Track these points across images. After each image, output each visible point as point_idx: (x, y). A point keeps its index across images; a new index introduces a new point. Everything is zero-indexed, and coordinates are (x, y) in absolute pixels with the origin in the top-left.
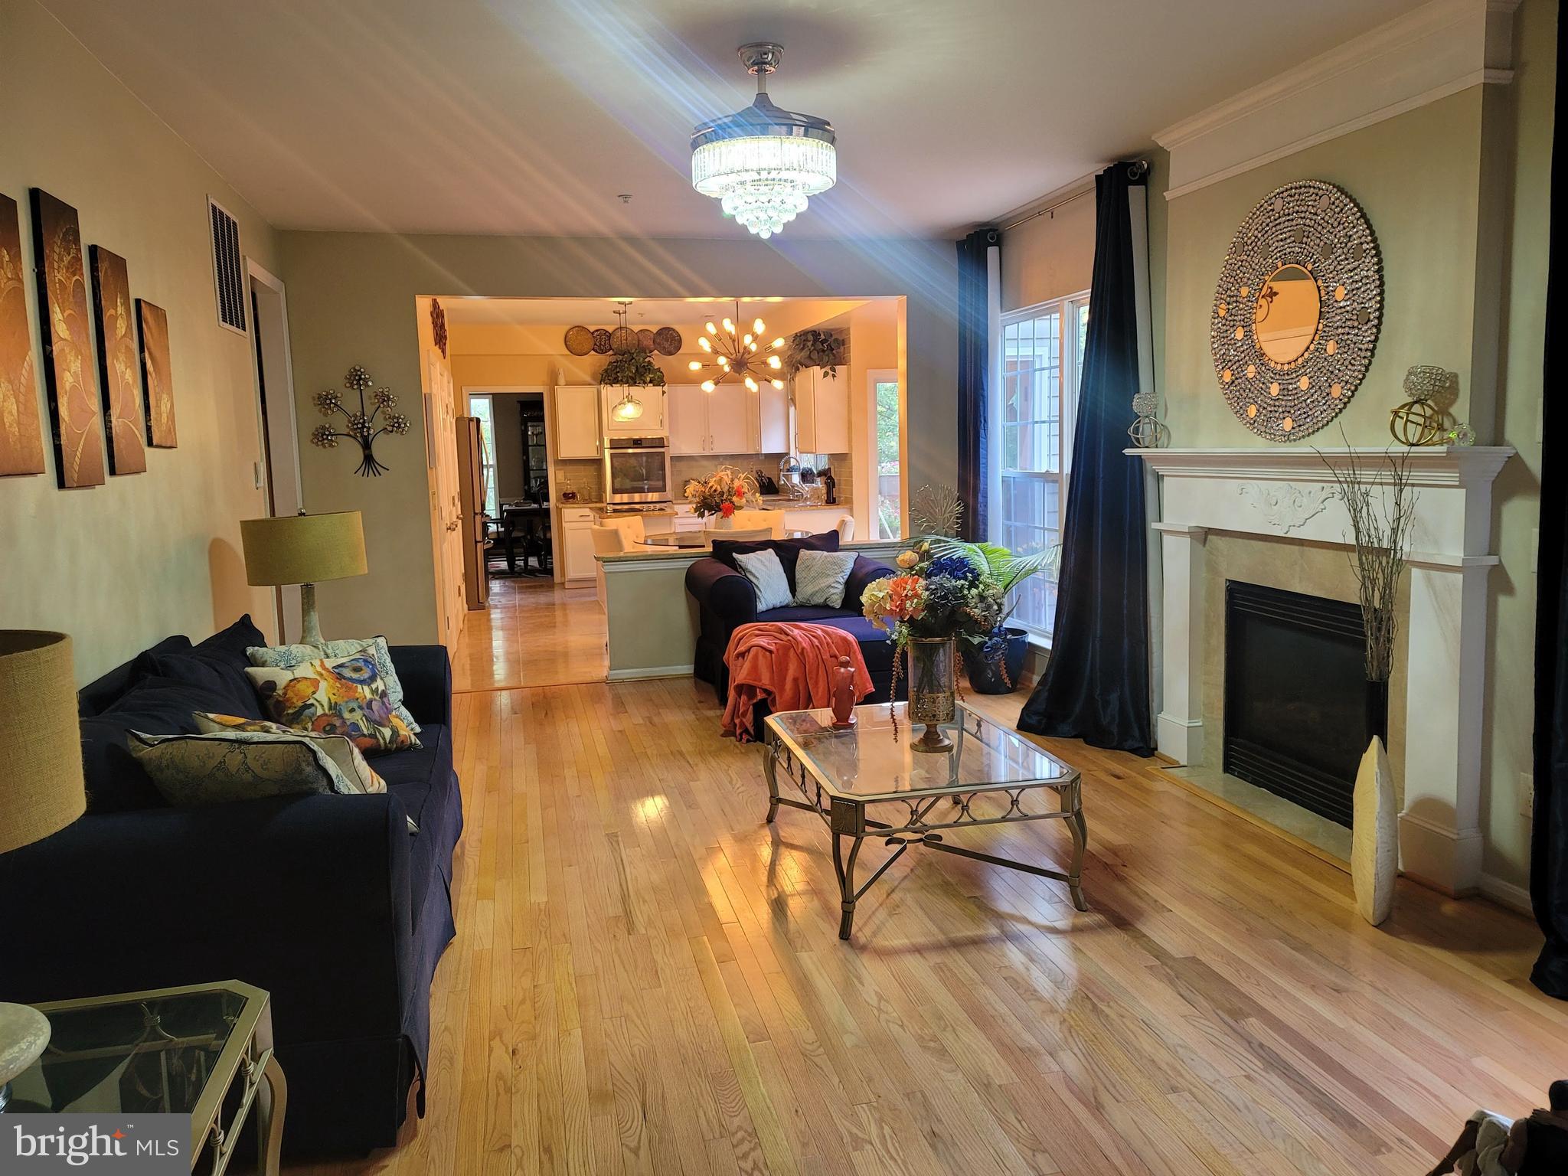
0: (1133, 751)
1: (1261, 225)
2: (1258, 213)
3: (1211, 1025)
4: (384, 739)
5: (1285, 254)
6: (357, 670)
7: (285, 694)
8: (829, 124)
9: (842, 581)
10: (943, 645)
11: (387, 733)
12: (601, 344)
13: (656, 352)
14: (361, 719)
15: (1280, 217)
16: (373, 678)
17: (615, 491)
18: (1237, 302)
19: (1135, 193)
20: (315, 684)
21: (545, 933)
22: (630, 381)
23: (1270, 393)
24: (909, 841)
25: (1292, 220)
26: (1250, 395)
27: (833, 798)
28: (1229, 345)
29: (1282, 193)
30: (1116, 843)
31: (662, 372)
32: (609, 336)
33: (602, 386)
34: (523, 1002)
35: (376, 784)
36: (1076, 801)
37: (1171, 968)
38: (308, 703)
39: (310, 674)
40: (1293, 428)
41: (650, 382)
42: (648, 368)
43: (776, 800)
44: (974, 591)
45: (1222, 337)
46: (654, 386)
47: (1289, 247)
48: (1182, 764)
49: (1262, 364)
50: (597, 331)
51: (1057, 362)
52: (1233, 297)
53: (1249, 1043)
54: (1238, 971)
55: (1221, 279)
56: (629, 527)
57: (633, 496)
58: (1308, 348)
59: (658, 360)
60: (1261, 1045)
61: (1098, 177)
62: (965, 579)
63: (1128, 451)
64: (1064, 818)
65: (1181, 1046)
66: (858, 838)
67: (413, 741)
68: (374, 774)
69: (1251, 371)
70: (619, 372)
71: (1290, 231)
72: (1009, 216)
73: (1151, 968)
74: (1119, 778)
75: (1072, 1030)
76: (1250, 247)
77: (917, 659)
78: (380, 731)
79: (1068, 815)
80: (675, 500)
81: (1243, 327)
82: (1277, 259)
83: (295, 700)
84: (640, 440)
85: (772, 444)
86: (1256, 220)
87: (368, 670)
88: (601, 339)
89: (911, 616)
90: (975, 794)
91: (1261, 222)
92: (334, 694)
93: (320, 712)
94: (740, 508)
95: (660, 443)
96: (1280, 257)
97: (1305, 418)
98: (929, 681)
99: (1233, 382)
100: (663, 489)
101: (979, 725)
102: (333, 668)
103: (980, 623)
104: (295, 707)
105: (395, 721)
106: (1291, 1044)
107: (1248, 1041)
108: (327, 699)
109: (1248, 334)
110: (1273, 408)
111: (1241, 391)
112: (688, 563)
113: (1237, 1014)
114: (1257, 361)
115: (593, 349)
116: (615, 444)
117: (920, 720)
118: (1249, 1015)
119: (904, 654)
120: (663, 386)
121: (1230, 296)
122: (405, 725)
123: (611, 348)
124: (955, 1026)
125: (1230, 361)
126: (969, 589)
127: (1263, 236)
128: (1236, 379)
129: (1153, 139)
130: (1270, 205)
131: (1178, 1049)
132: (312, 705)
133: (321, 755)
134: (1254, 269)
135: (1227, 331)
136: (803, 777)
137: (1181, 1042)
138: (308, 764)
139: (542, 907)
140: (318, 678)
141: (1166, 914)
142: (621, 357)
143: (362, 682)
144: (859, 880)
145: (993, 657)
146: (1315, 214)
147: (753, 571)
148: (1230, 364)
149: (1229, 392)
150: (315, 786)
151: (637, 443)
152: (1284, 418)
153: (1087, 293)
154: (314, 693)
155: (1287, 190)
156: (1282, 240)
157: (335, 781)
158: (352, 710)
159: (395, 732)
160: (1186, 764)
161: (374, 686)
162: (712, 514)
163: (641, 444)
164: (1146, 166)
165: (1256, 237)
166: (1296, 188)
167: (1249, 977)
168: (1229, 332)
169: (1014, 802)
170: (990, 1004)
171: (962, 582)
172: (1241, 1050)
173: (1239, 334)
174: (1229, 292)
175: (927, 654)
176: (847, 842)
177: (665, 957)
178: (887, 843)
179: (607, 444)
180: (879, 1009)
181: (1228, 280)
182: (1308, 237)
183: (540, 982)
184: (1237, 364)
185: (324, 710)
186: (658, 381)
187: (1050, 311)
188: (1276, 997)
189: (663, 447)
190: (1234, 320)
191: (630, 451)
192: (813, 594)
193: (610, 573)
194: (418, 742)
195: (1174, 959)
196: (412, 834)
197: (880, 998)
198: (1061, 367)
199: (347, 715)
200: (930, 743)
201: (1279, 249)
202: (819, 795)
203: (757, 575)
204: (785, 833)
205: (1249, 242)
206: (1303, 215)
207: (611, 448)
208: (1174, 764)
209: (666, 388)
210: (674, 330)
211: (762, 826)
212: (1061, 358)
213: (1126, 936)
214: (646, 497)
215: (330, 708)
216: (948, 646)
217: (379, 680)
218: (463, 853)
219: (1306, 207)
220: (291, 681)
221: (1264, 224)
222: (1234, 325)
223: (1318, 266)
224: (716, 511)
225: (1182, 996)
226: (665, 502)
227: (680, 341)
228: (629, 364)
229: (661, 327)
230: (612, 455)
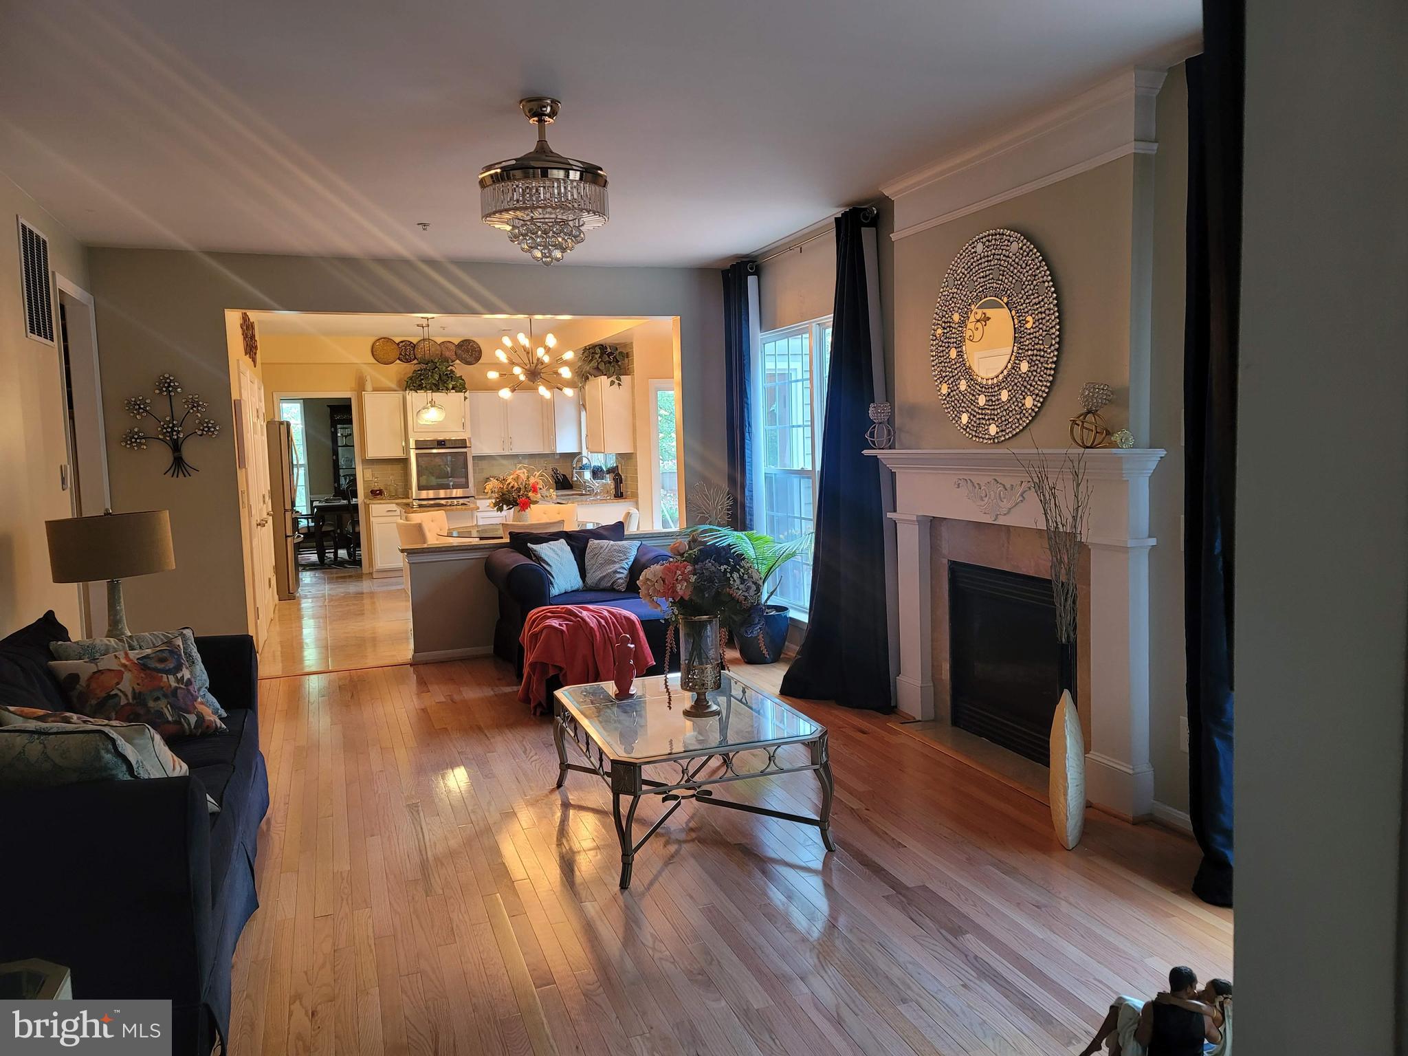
0: (878, 710)
1: (967, 264)
2: (964, 254)
3: (935, 942)
4: (189, 724)
5: (986, 289)
6: (162, 660)
7: (88, 686)
8: (601, 169)
9: (627, 567)
10: (710, 622)
11: (193, 719)
12: (406, 354)
13: (458, 361)
14: (166, 707)
15: (981, 259)
16: (179, 668)
17: (420, 488)
18: (950, 327)
19: (867, 234)
20: (119, 674)
21: (347, 900)
22: (433, 387)
23: (978, 404)
24: (683, 798)
25: (991, 261)
26: (963, 405)
27: (613, 762)
28: (945, 363)
29: (982, 238)
30: (861, 790)
31: (463, 380)
32: (414, 346)
33: (407, 392)
34: (323, 966)
35: (178, 768)
36: (824, 755)
37: (904, 896)
38: (112, 693)
39: (114, 666)
40: (997, 433)
41: (453, 388)
42: (451, 376)
43: (565, 767)
44: (735, 575)
45: (942, 355)
46: (456, 392)
47: (989, 283)
48: (917, 719)
49: (972, 380)
50: (402, 342)
51: (807, 376)
52: (947, 322)
53: (966, 956)
54: (959, 895)
55: (938, 308)
56: (432, 521)
57: (439, 493)
58: (1007, 366)
59: (459, 368)
60: (976, 957)
61: (836, 219)
62: (728, 563)
63: (866, 452)
64: (814, 770)
65: (910, 963)
66: (635, 797)
67: (219, 726)
68: (175, 758)
69: (963, 385)
70: (423, 379)
71: (989, 270)
72: (766, 249)
73: (887, 898)
74: (864, 732)
75: (820, 956)
76: (959, 282)
77: (687, 635)
78: (185, 718)
79: (817, 767)
80: (477, 495)
81: (956, 348)
82: (980, 292)
83: (98, 691)
84: (444, 441)
85: (566, 443)
86: (963, 260)
87: (174, 661)
88: (406, 350)
89: (682, 597)
90: (738, 752)
91: (966, 262)
92: (138, 684)
93: (123, 702)
94: (536, 502)
95: (462, 444)
96: (983, 290)
97: (1006, 425)
98: (698, 651)
99: (949, 394)
100: (466, 486)
101: (744, 692)
102: (138, 659)
103: (741, 602)
104: (98, 699)
105: (201, 708)
106: (999, 955)
107: (965, 954)
108: (131, 689)
109: (960, 354)
110: (981, 416)
111: (956, 402)
112: (486, 553)
113: (957, 932)
114: (968, 376)
115: (399, 359)
116: (420, 445)
117: (691, 690)
118: (967, 932)
119: (677, 631)
120: (465, 392)
121: (945, 322)
122: (210, 709)
123: (415, 358)
124: (719, 959)
125: (946, 376)
126: (731, 573)
127: (968, 273)
128: (952, 391)
129: (880, 189)
130: (973, 248)
131: (907, 965)
132: (116, 695)
133: (121, 742)
134: (963, 301)
135: (943, 351)
136: (588, 744)
137: (910, 959)
138: (108, 752)
139: (345, 875)
140: (123, 669)
141: (902, 849)
142: (425, 366)
143: (168, 672)
144: (637, 834)
145: (752, 632)
146: (1008, 257)
147: (547, 559)
148: (946, 379)
149: (946, 402)
150: (114, 772)
151: (441, 444)
152: (990, 425)
153: (829, 319)
154: (118, 684)
155: (985, 237)
156: (983, 277)
157: (135, 766)
158: (157, 699)
159: (200, 718)
160: (921, 719)
161: (179, 675)
162: (510, 509)
163: (444, 445)
164: (875, 212)
165: (963, 274)
166: (992, 235)
167: (967, 900)
168: (944, 352)
169: (771, 758)
170: (751, 938)
171: (725, 566)
172: (959, 962)
173: (953, 353)
174: (944, 319)
175: (696, 631)
176: (625, 800)
177: (460, 915)
178: (664, 800)
179: (412, 445)
180: (654, 949)
181: (943, 308)
182: (1003, 275)
183: (340, 947)
184: (952, 379)
185: (128, 699)
186: (460, 387)
187: (801, 332)
188: (989, 916)
189: (466, 447)
190: (948, 342)
191: (435, 451)
192: (601, 579)
193: (413, 563)
194: (223, 726)
195: (908, 888)
196: (213, 814)
197: (655, 938)
198: (811, 379)
199: (151, 704)
200: (698, 710)
201: (981, 285)
202: (601, 760)
203: (551, 563)
204: (573, 798)
205: (958, 278)
206: (998, 257)
207: (416, 449)
208: (908, 720)
209: (467, 394)
210: (474, 342)
211: (552, 791)
212: (811, 371)
213: (867, 871)
214: (451, 493)
215: (134, 698)
216: (714, 622)
217: (184, 669)
218: (268, 829)
219: (1001, 251)
220: (94, 673)
221: (969, 264)
222: (949, 346)
223: (1012, 300)
224: (514, 506)
225: (912, 919)
226: (468, 497)
227: (480, 352)
228: (433, 373)
229: (463, 339)
230: (417, 455)
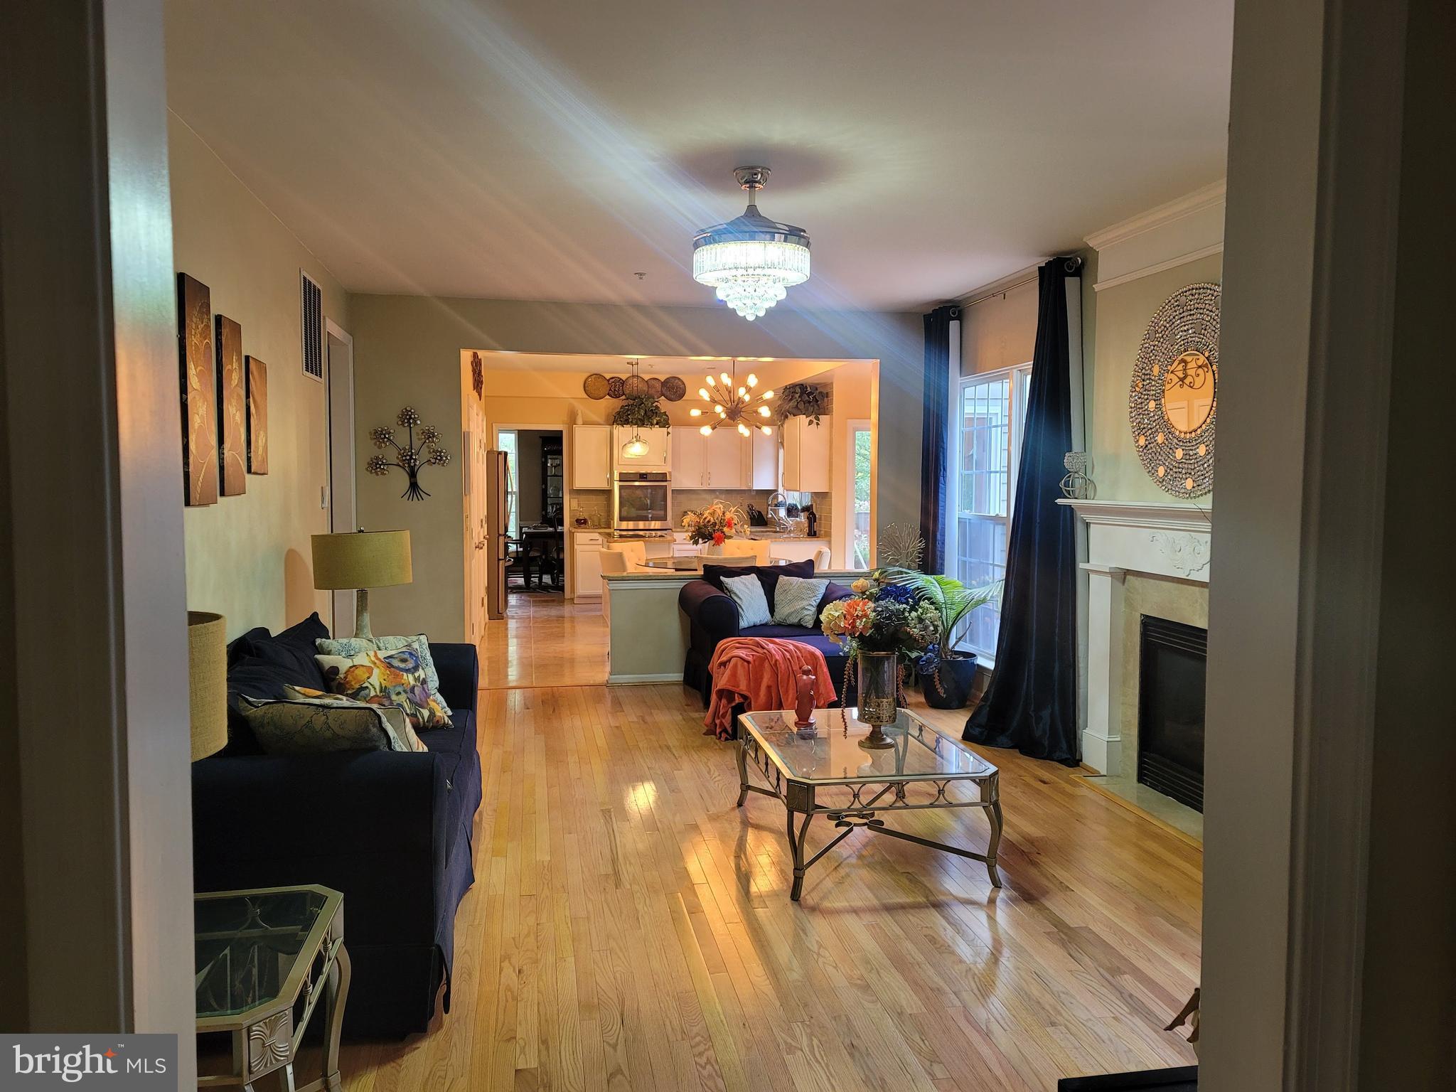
0: (1061, 761)
1: (1169, 317)
2: (1167, 307)
3: (1093, 979)
4: (423, 718)
5: (1188, 343)
6: (404, 661)
7: (346, 678)
8: (804, 231)
9: (815, 604)
10: (888, 658)
11: (426, 713)
12: (615, 390)
13: (663, 398)
14: (406, 701)
15: (1184, 312)
16: (416, 668)
17: (622, 519)
18: (1150, 379)
19: (1071, 284)
20: (370, 670)
21: (548, 884)
22: (639, 422)
23: (1175, 457)
24: (855, 825)
25: (1194, 315)
26: (1160, 458)
27: (788, 780)
28: (1143, 415)
29: (1186, 292)
30: (1035, 835)
31: (667, 416)
32: (623, 383)
33: (615, 426)
34: (528, 935)
35: (420, 747)
36: (993, 794)
37: (1066, 934)
38: (364, 685)
39: (367, 663)
40: (1193, 487)
41: (657, 424)
42: (655, 412)
43: (746, 787)
44: (914, 614)
45: (1138, 408)
46: (660, 427)
47: (1191, 337)
48: (1102, 774)
49: (1170, 433)
50: (612, 378)
51: (1006, 421)
52: (1147, 374)
53: (1121, 993)
54: (1122, 940)
55: (1138, 360)
56: (632, 551)
57: (638, 525)
58: (1205, 421)
59: (664, 404)
60: (1131, 996)
61: (1040, 268)
62: (907, 603)
63: (1059, 501)
64: (983, 807)
65: (1064, 993)
66: (808, 815)
67: (446, 721)
68: (419, 740)
69: (1160, 438)
70: (629, 415)
71: (1192, 324)
72: (968, 295)
73: (1048, 933)
74: (1044, 782)
75: (976, 977)
76: (1160, 335)
77: (865, 670)
78: (420, 712)
79: (987, 804)
80: (675, 528)
81: (1155, 400)
82: (1181, 346)
83: (353, 683)
84: (646, 474)
85: (763, 481)
86: (1165, 313)
87: (413, 662)
88: (615, 386)
89: (861, 633)
90: (908, 783)
91: (1168, 315)
92: (384, 680)
93: (372, 693)
94: (730, 537)
95: (663, 477)
96: (1184, 344)
97: (1203, 479)
98: (875, 687)
99: (1147, 446)
100: (664, 518)
101: (921, 730)
102: (384, 658)
103: (918, 641)
104: (353, 689)
105: (433, 704)
106: (1156, 996)
107: (1120, 992)
108: (378, 684)
109: (1159, 407)
110: (1177, 470)
111: (1153, 454)
112: (682, 584)
113: (1116, 971)
114: (1166, 429)
115: (608, 394)
116: (623, 477)
117: (866, 721)
118: (1125, 973)
119: (855, 665)
120: (668, 428)
121: (1144, 374)
122: (440, 709)
123: (624, 394)
124: (879, 969)
125: (1144, 428)
126: (910, 612)
127: (1170, 326)
128: (1149, 443)
129: (1084, 240)
130: (1176, 302)
131: (1061, 995)
132: (367, 687)
133: (384, 719)
134: (1163, 353)
135: (1142, 403)
136: (767, 764)
137: (1064, 990)
138: (374, 726)
139: (546, 864)
140: (372, 666)
141: (1069, 893)
142: (632, 402)
143: (407, 671)
144: (808, 853)
145: (928, 670)
146: (1211, 311)
147: (737, 592)
148: (1144, 431)
149: (1143, 454)
150: (377, 744)
151: (643, 477)
152: (1186, 479)
153: (1029, 365)
154: (369, 678)
155: (1189, 290)
156: (1185, 331)
157: (393, 741)
158: (399, 694)
159: (432, 713)
160: (1105, 774)
161: (417, 675)
162: (705, 542)
163: (646, 478)
164: (1080, 261)
165: (1165, 327)
166: (1196, 289)
167: (1130, 945)
168: (1143, 404)
169: (941, 792)
170: (910, 954)
171: (905, 606)
172: (1114, 998)
173: (1152, 405)
174: (1143, 371)
175: (874, 666)
176: (799, 818)
177: (645, 908)
178: (837, 825)
179: (616, 477)
180: (819, 954)
181: (1143, 360)
182: (1205, 330)
183: (541, 922)
184: (1150, 431)
185: (376, 692)
186: (664, 423)
187: (1000, 378)
188: (1149, 960)
189: (666, 481)
190: (1148, 395)
191: (637, 484)
192: (790, 615)
193: (613, 590)
194: (450, 722)
195: (1070, 928)
196: (449, 790)
197: (820, 946)
198: (1009, 425)
199: (394, 697)
200: (875, 741)
201: (1183, 338)
202: (778, 779)
203: (740, 596)
204: (753, 816)
205: (1160, 330)
206: (1201, 311)
207: (620, 481)
208: (1096, 774)
209: (670, 430)
210: (679, 379)
211: (733, 809)
212: (1010, 416)
213: (1031, 908)
214: (650, 525)
215: (381, 692)
216: (892, 659)
217: (420, 670)
218: (481, 820)
219: (1204, 305)
220: (351, 667)
221: (1171, 317)
222: (1147, 399)
223: (1213, 354)
224: (709, 540)
225: (1071, 956)
226: (666, 530)
227: (684, 389)
228: (639, 408)
229: (668, 376)
230: (621, 488)
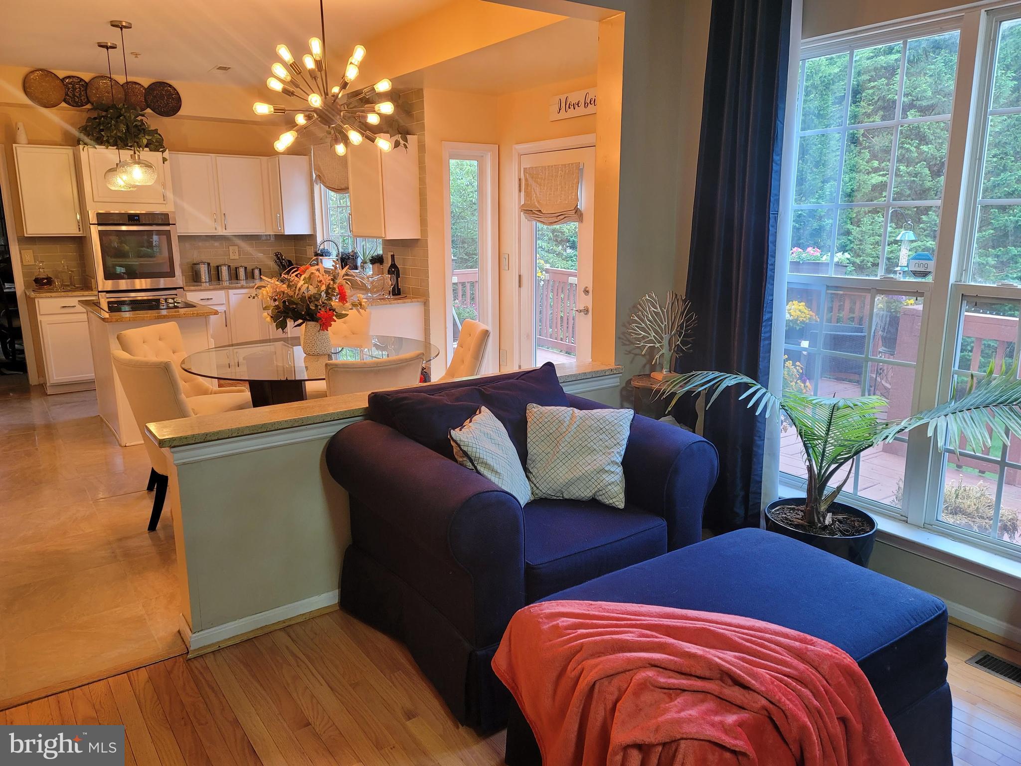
9: (619, 459)
12: (74, 95)
13: (149, 111)
17: (109, 275)
22: (119, 142)
31: (160, 135)
32: (86, 85)
33: (81, 147)
41: (146, 146)
42: (141, 129)
46: (151, 151)
50: (69, 77)
56: (160, 339)
57: (134, 283)
59: (152, 120)
70: (102, 130)
80: (186, 286)
84: (138, 215)
85: (296, 225)
88: (74, 89)
94: (341, 316)
95: (164, 219)
100: (171, 274)
115: (65, 101)
116: (104, 219)
120: (163, 152)
123: (88, 102)
142: (104, 114)
147: (490, 461)
151: (133, 219)
162: (299, 325)
163: (138, 220)
179: (93, 219)
186: (157, 145)
189: (169, 224)
191: (124, 228)
192: (570, 483)
193: (184, 464)
203: (496, 467)
207: (99, 224)
209: (167, 154)
210: (170, 86)
214: (159, 283)
224: (305, 320)
226: (175, 289)
227: (179, 100)
228: (117, 122)
229: (154, 81)
230: (101, 233)
